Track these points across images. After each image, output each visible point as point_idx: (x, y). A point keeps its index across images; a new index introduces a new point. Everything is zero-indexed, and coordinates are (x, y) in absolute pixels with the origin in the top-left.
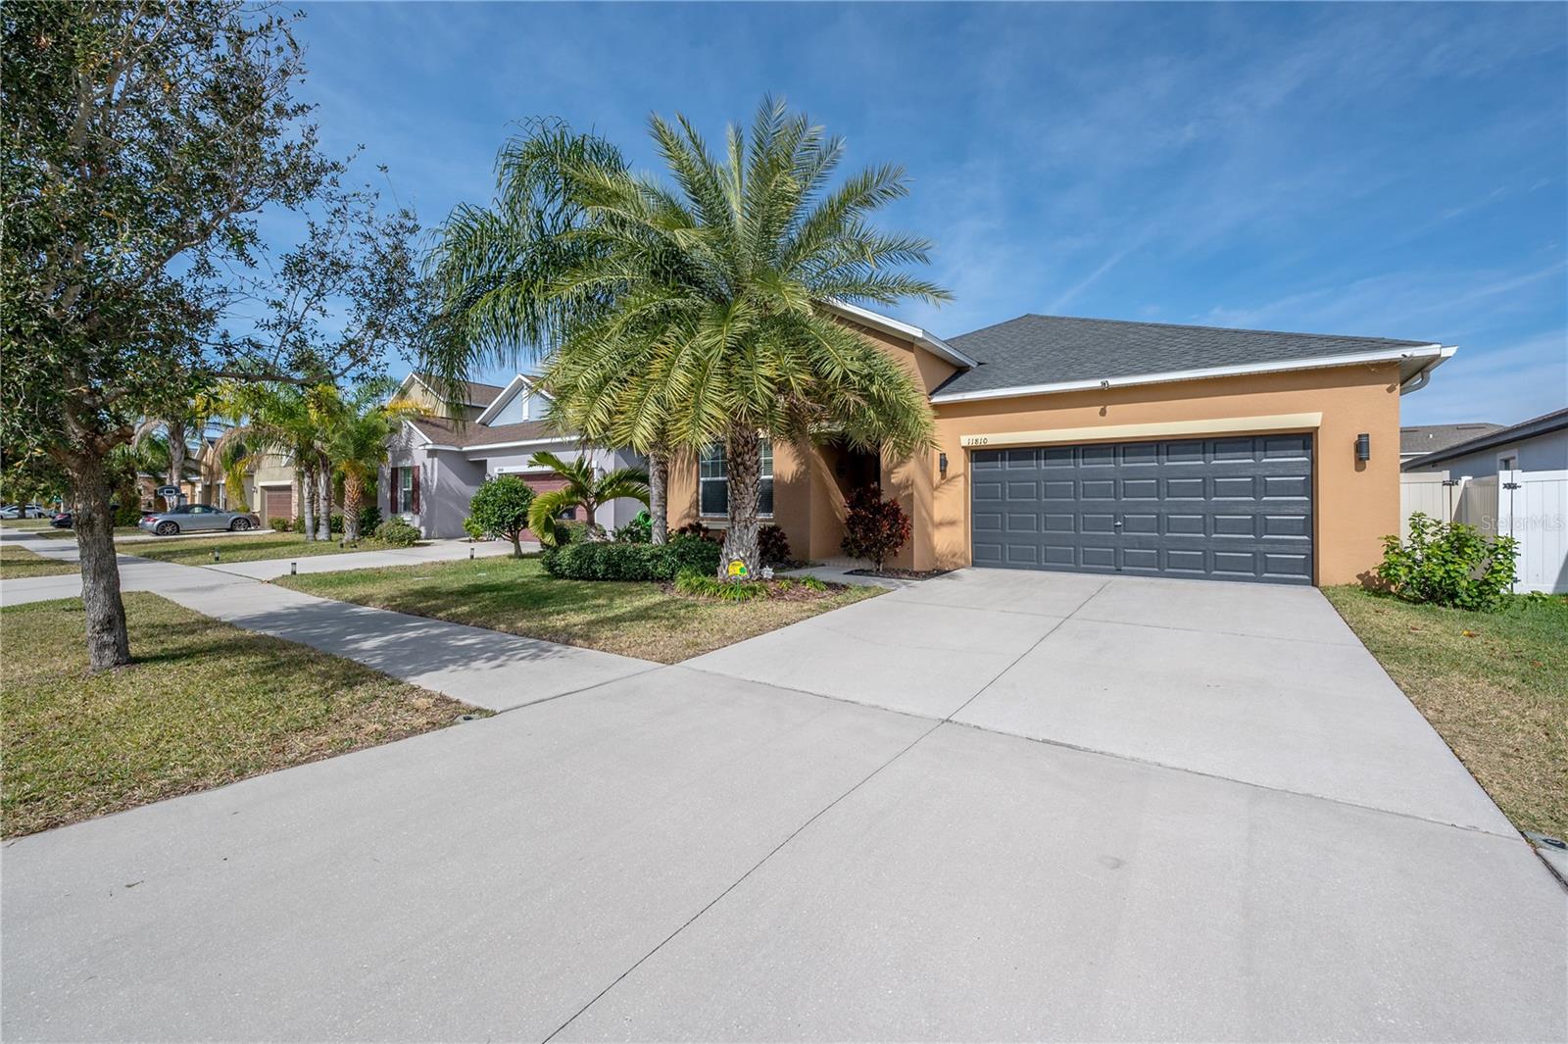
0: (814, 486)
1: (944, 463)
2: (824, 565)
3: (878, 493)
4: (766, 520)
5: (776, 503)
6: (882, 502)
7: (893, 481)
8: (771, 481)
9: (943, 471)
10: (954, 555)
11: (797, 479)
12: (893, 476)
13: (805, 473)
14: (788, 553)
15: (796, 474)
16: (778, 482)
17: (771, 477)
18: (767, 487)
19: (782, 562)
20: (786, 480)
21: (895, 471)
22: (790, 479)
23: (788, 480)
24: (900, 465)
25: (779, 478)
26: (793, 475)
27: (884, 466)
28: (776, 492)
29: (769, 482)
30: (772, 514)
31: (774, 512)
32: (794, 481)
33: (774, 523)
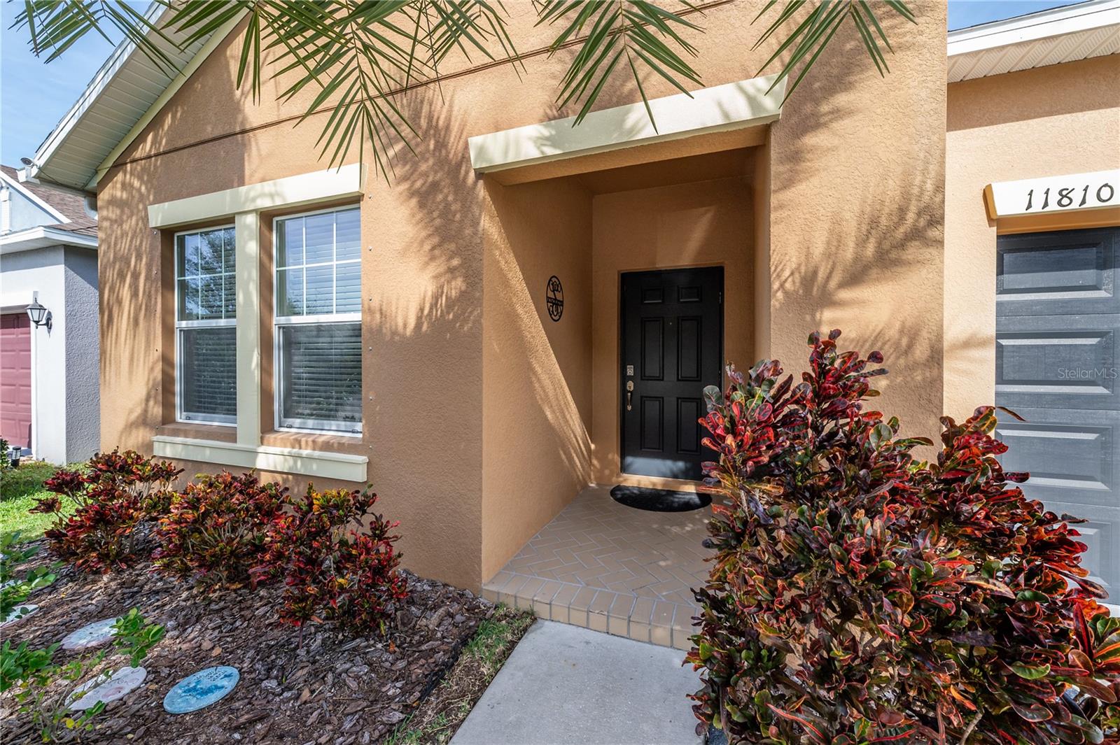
4: (342, 447)
8: (356, 330)
11: (436, 322)
13: (468, 300)
15: (434, 305)
16: (379, 335)
17: (355, 317)
18: (347, 346)
20: (400, 324)
21: (844, 294)
22: (412, 323)
23: (405, 326)
24: (874, 272)
25: (378, 316)
26: (422, 310)
27: (787, 273)
28: (367, 361)
29: (351, 333)
30: (359, 426)
31: (364, 421)
32: (425, 327)
33: (363, 459)
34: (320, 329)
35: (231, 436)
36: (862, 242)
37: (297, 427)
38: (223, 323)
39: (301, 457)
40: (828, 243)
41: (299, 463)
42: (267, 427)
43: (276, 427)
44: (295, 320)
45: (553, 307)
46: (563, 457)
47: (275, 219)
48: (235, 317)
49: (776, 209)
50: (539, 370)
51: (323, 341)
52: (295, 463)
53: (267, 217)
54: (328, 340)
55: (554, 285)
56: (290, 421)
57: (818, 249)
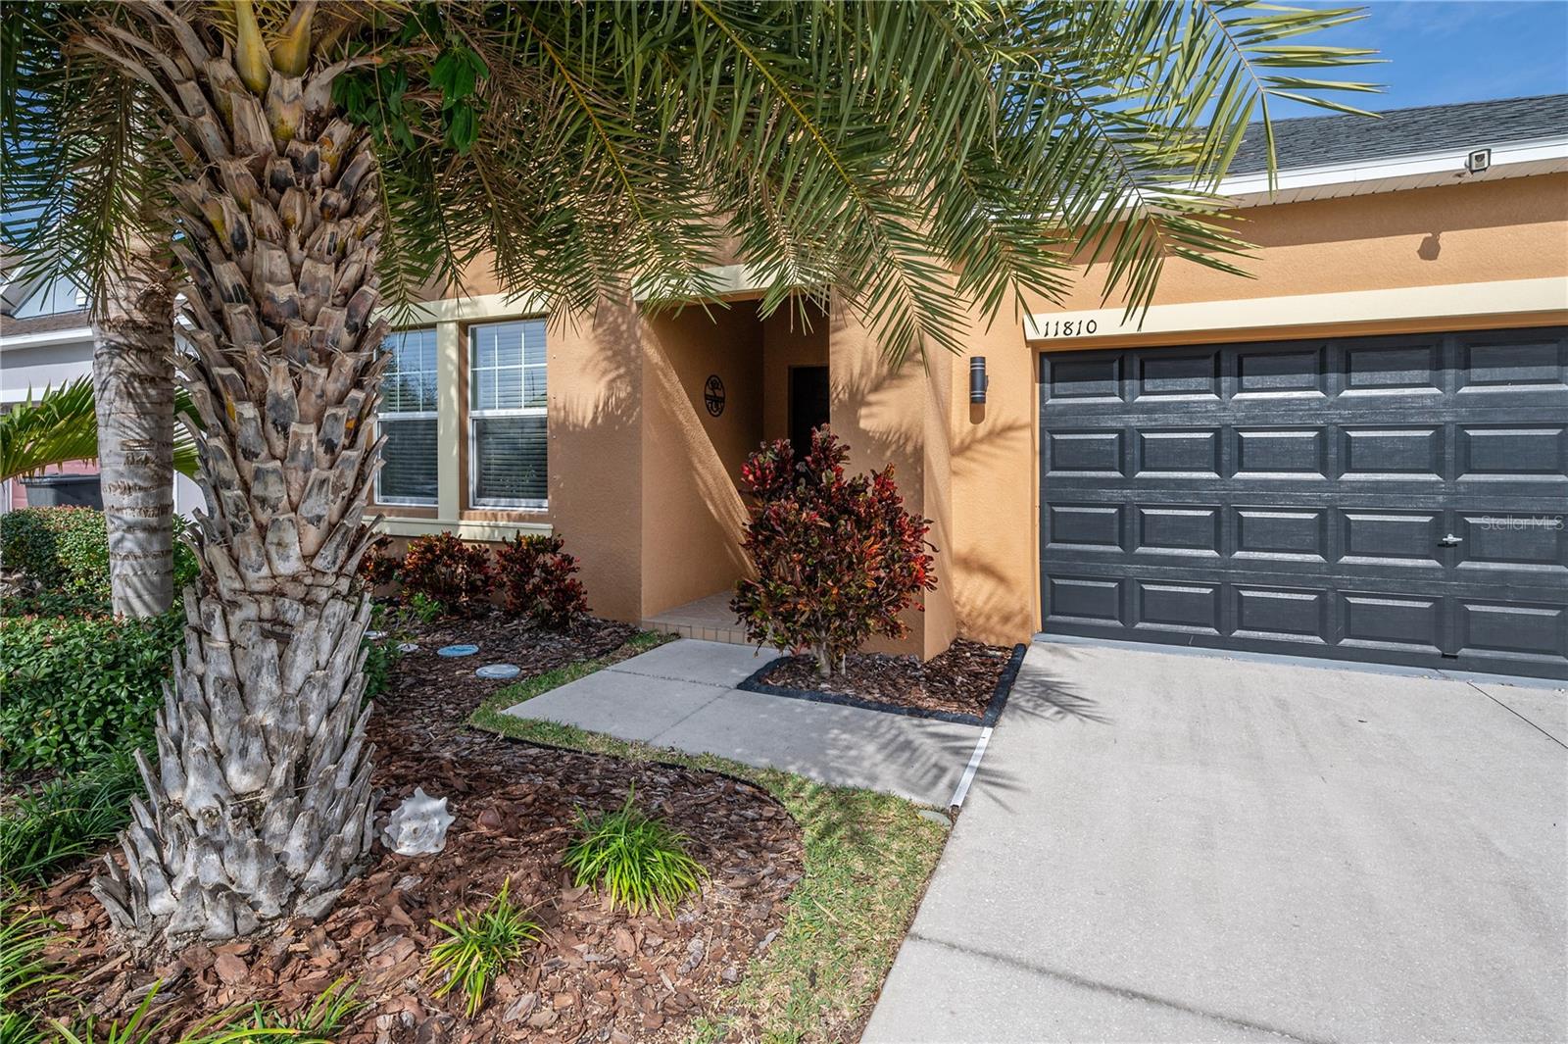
0: (650, 434)
1: (978, 380)
2: (677, 636)
3: (830, 456)
4: (532, 518)
5: (554, 475)
6: (847, 478)
7: (863, 424)
8: (542, 423)
9: (977, 403)
10: (1006, 619)
11: (609, 416)
12: (863, 411)
13: (633, 401)
14: (581, 608)
15: (606, 404)
16: (562, 426)
17: (542, 412)
18: (535, 436)
19: (565, 632)
20: (580, 419)
21: (872, 398)
22: (590, 416)
23: (584, 419)
24: (887, 382)
25: (562, 413)
26: (597, 407)
27: (840, 388)
28: (553, 448)
29: (538, 425)
30: (546, 503)
31: (550, 497)
32: (599, 421)
33: (550, 526)
34: (513, 421)
35: (434, 514)
36: (881, 364)
37: (489, 504)
38: (421, 415)
39: (497, 527)
40: (862, 366)
41: (496, 533)
42: (464, 505)
43: (471, 506)
44: (488, 413)
45: (712, 403)
46: (729, 551)
47: (470, 327)
48: (436, 410)
49: (834, 344)
50: (699, 467)
51: (514, 432)
52: (493, 532)
53: (464, 326)
54: (520, 431)
55: (713, 383)
56: (484, 500)
57: (856, 371)
